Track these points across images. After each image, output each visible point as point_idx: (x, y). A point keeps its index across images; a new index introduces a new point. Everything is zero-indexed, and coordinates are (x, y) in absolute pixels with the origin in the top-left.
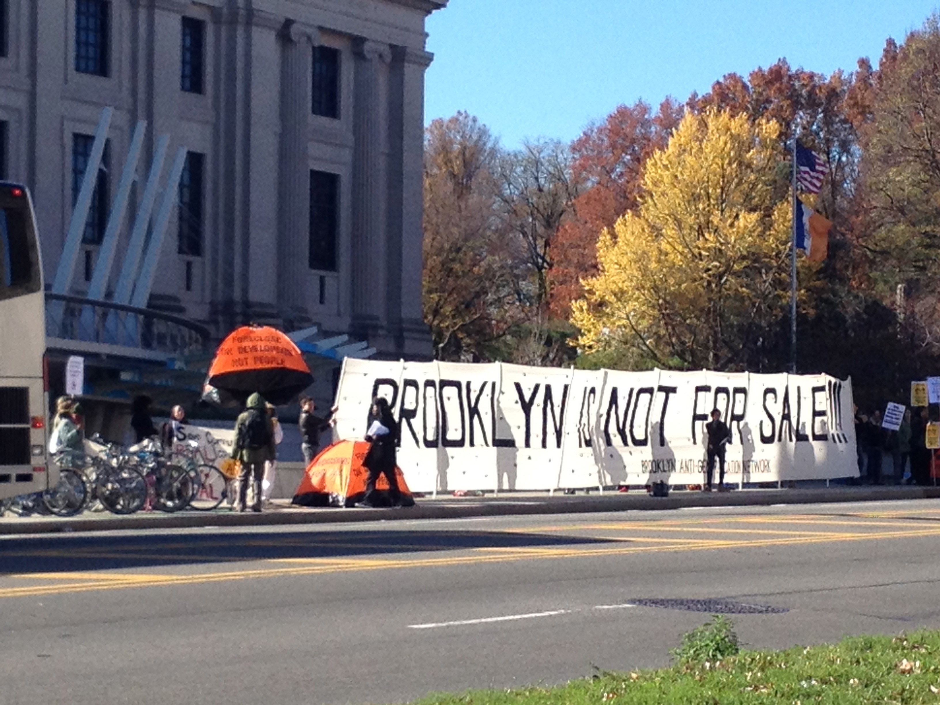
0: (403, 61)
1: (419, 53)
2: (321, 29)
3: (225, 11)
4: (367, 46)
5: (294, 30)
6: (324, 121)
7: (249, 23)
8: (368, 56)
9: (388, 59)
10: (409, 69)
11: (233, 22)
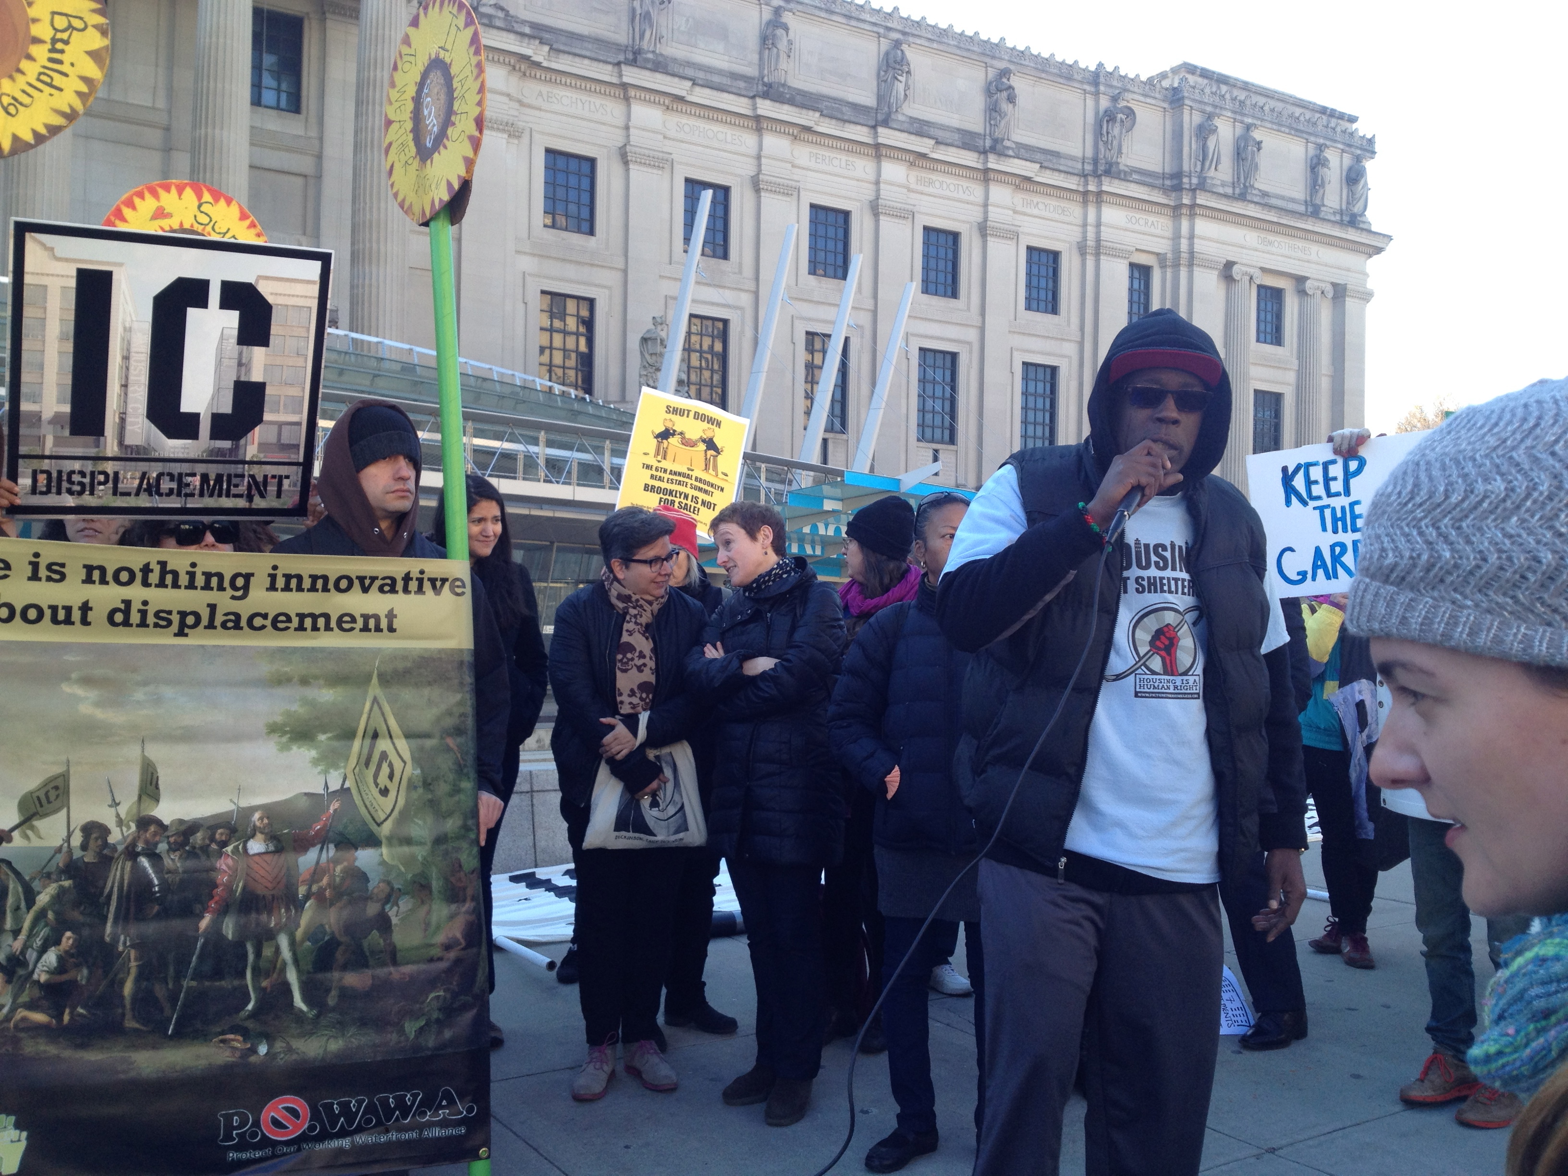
0: (1344, 296)
1: (1361, 289)
2: (1264, 270)
3: (1169, 256)
4: (1308, 284)
5: (1236, 271)
6: (1269, 349)
7: (1191, 265)
8: (1310, 292)
9: (1330, 295)
10: (1350, 304)
11: (1176, 265)
